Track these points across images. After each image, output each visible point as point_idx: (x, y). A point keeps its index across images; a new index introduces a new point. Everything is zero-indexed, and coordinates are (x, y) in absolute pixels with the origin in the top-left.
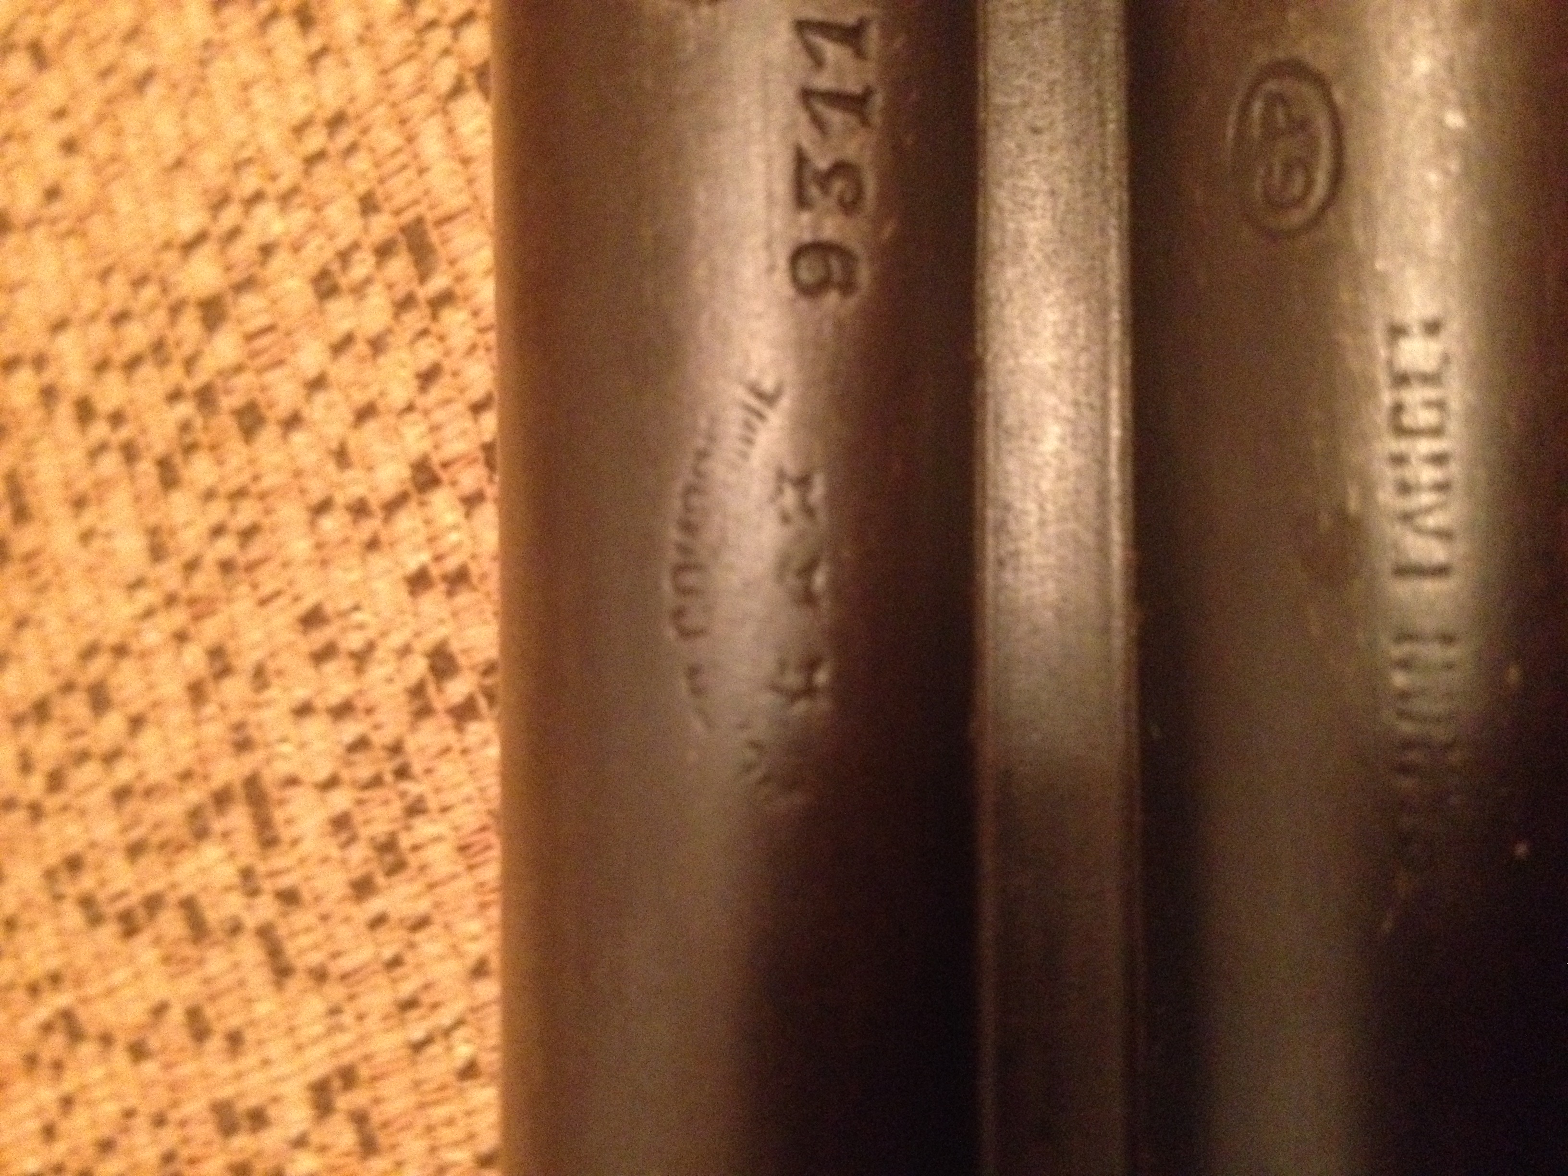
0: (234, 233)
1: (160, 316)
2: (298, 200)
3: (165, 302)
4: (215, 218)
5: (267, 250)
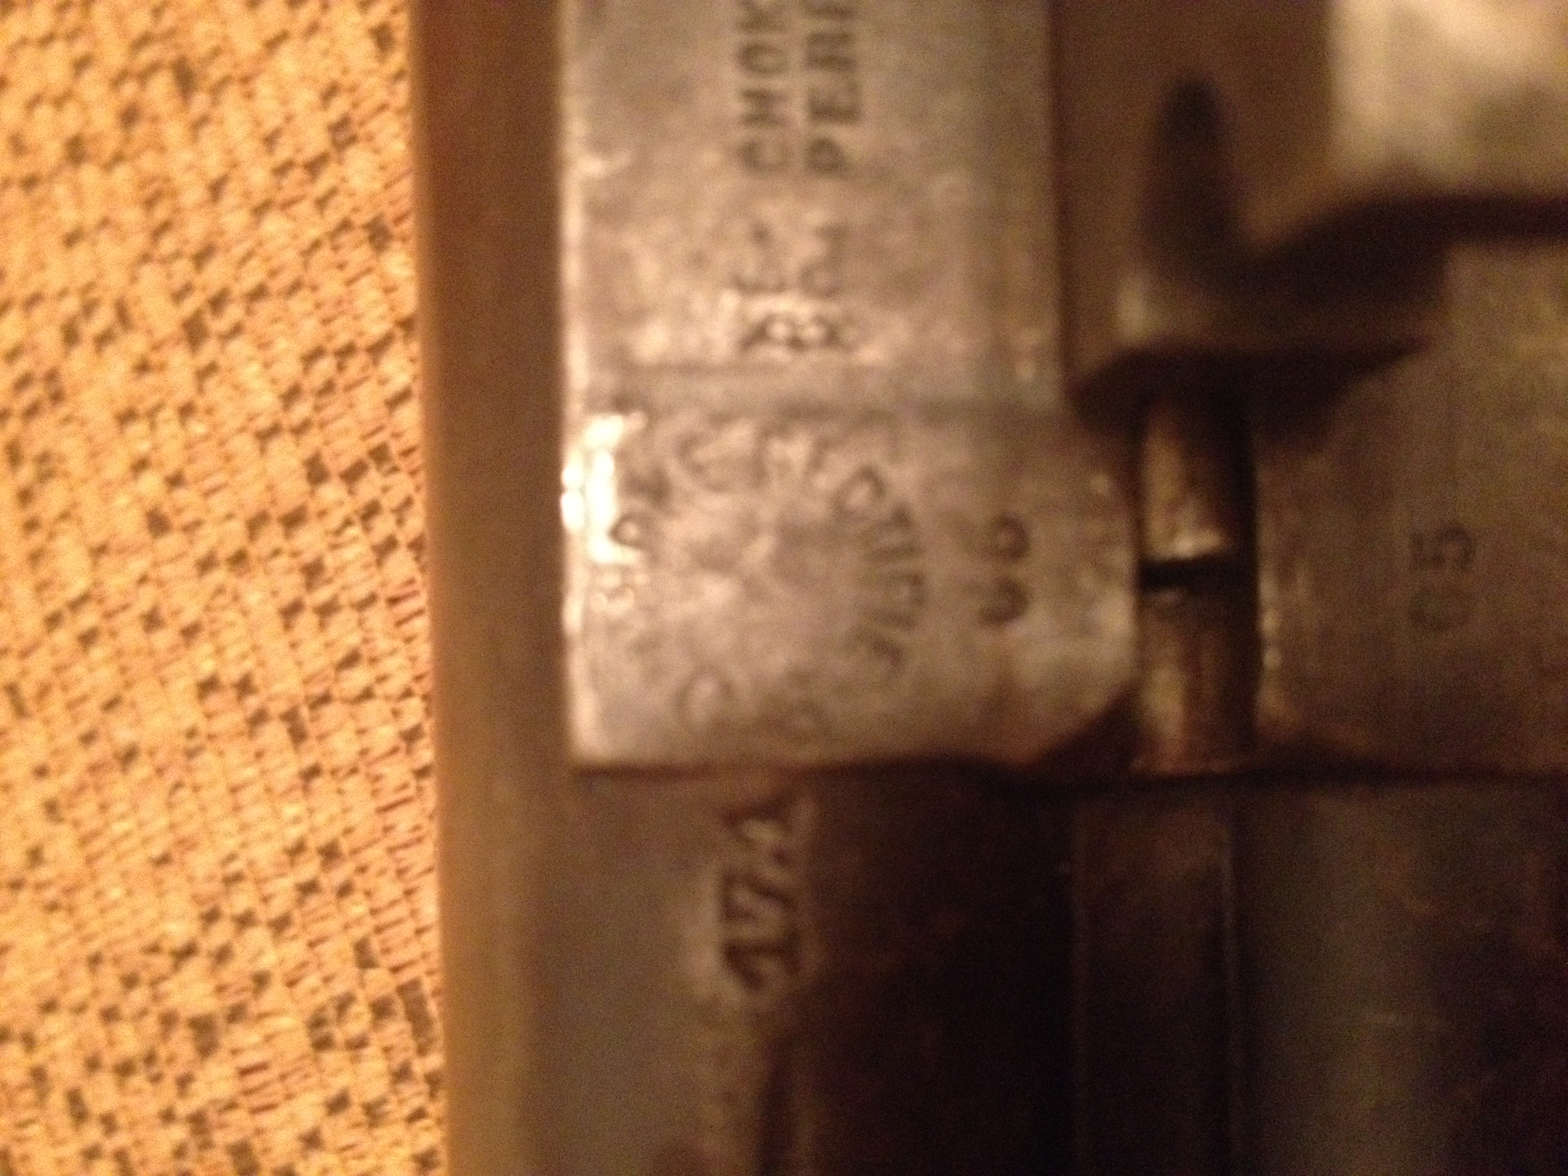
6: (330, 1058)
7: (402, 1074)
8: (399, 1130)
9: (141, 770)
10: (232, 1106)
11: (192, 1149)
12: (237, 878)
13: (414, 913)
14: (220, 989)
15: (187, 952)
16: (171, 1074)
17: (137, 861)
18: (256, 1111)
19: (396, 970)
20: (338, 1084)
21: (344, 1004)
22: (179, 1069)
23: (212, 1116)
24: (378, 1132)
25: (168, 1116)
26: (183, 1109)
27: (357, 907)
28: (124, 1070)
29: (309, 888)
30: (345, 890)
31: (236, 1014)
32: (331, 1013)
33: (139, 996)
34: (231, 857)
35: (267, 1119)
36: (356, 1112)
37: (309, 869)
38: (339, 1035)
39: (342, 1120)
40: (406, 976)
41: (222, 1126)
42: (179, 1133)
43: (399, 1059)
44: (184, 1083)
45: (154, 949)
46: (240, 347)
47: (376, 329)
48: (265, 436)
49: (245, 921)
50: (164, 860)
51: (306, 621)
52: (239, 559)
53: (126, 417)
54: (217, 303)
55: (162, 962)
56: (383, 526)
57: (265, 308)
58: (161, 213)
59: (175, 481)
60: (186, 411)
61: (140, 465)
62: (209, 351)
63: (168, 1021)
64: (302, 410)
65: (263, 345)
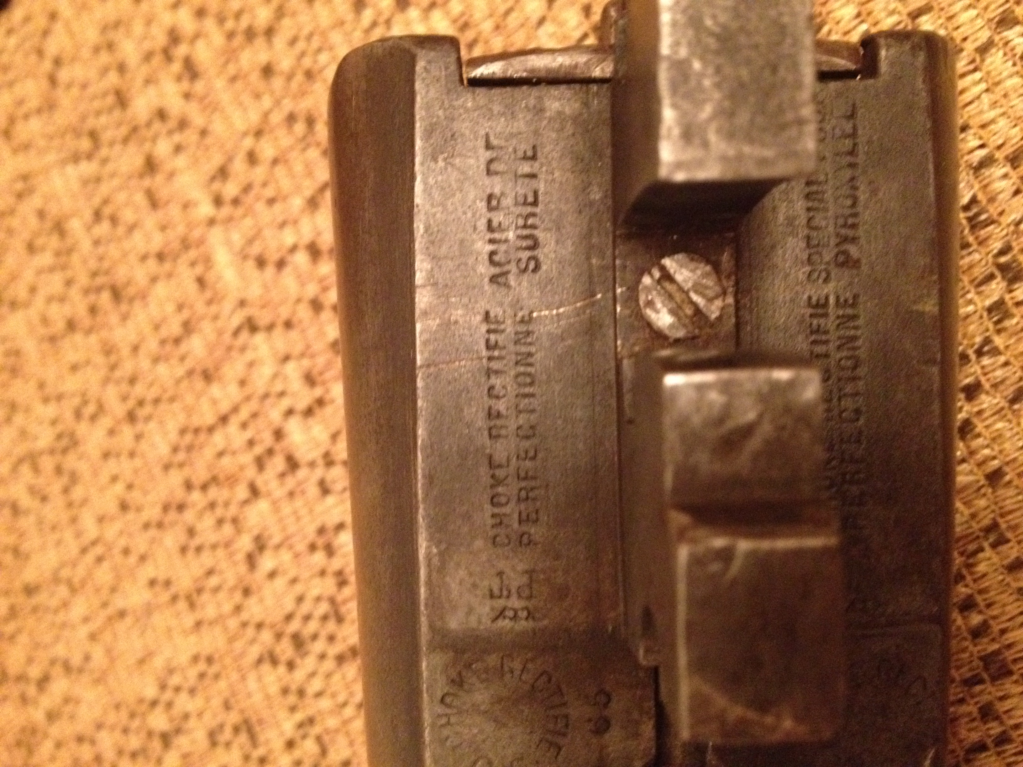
6: (218, 750)
7: (247, 758)
9: (129, 620)
12: (173, 670)
14: (170, 720)
16: (153, 757)
17: (132, 661)
19: (240, 712)
21: (221, 726)
22: (156, 755)
27: (223, 684)
28: (134, 755)
29: (203, 675)
30: (217, 676)
31: (178, 730)
32: (217, 730)
37: (202, 666)
38: (221, 739)
40: (245, 715)
43: (246, 751)
45: (141, 701)
48: (167, 467)
49: (178, 689)
62: (140, 426)
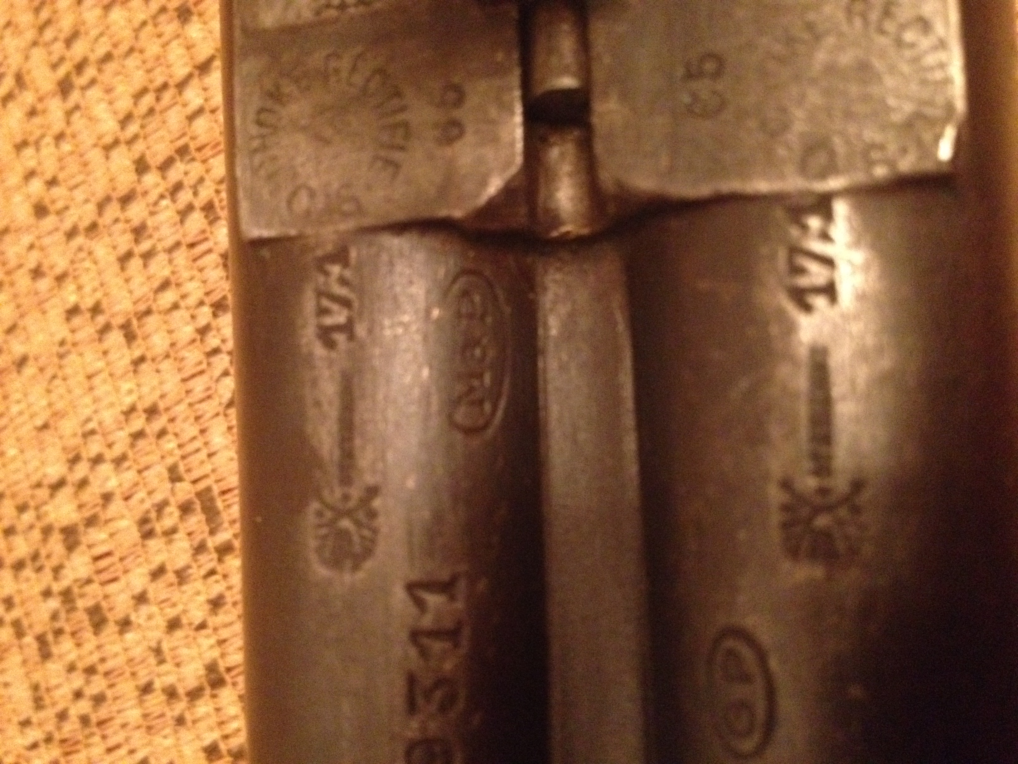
0: (83, 483)
1: (36, 534)
2: (126, 464)
3: (39, 525)
4: (71, 469)
5: (107, 498)
6: (153, 544)
7: (200, 548)
8: (199, 585)
9: (30, 370)
10: (89, 581)
11: (63, 615)
12: (92, 432)
13: (206, 444)
14: (80, 507)
15: (60, 484)
16: (49, 565)
17: (26, 430)
18: (104, 583)
19: (195, 482)
20: (157, 560)
21: (161, 507)
22: (54, 561)
23: (76, 590)
24: (185, 588)
25: (47, 594)
26: (56, 587)
27: (170, 444)
28: (19, 566)
29: (139, 435)
30: (162, 433)
31: (91, 522)
32: (153, 515)
33: (28, 517)
34: (88, 420)
35: (112, 588)
36: (170, 577)
37: (138, 423)
38: (159, 528)
39: (161, 583)
40: (201, 486)
41: (82, 596)
42: (54, 603)
43: (197, 539)
44: (57, 570)
45: (39, 485)
46: (94, 93)
47: (181, 71)
48: (109, 148)
49: (97, 460)
50: (45, 426)
51: (135, 263)
52: (93, 227)
53: (21, 146)
54: (80, 67)
55: (43, 493)
56: (185, 197)
57: (110, 67)
58: (45, 14)
59: (52, 182)
60: (60, 137)
61: (30, 175)
62: (75, 97)
63: (47, 531)
64: (133, 128)
65: (109, 90)
